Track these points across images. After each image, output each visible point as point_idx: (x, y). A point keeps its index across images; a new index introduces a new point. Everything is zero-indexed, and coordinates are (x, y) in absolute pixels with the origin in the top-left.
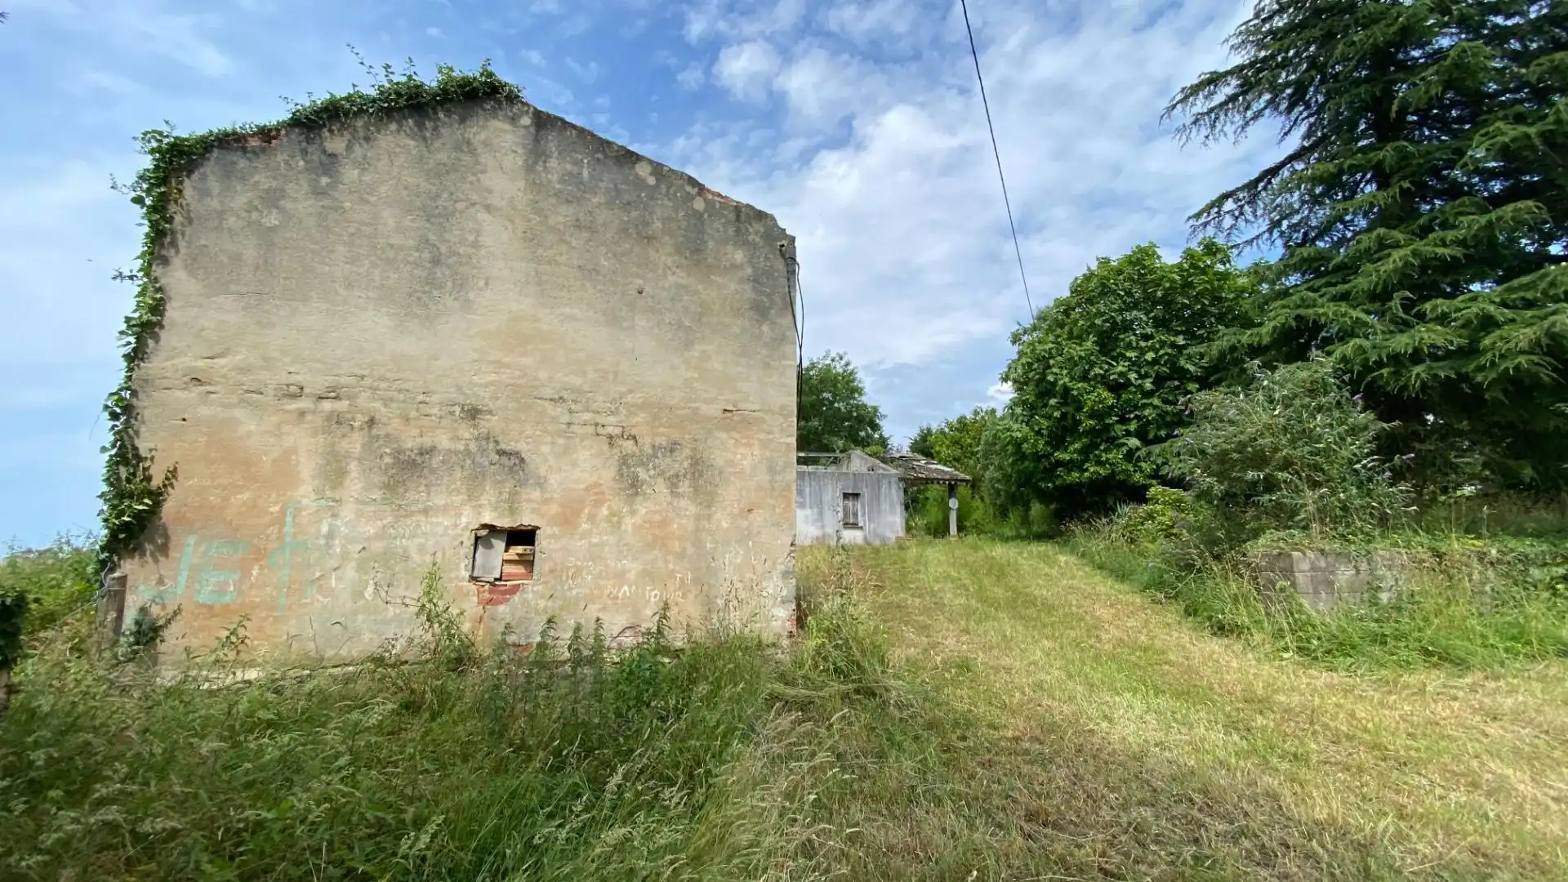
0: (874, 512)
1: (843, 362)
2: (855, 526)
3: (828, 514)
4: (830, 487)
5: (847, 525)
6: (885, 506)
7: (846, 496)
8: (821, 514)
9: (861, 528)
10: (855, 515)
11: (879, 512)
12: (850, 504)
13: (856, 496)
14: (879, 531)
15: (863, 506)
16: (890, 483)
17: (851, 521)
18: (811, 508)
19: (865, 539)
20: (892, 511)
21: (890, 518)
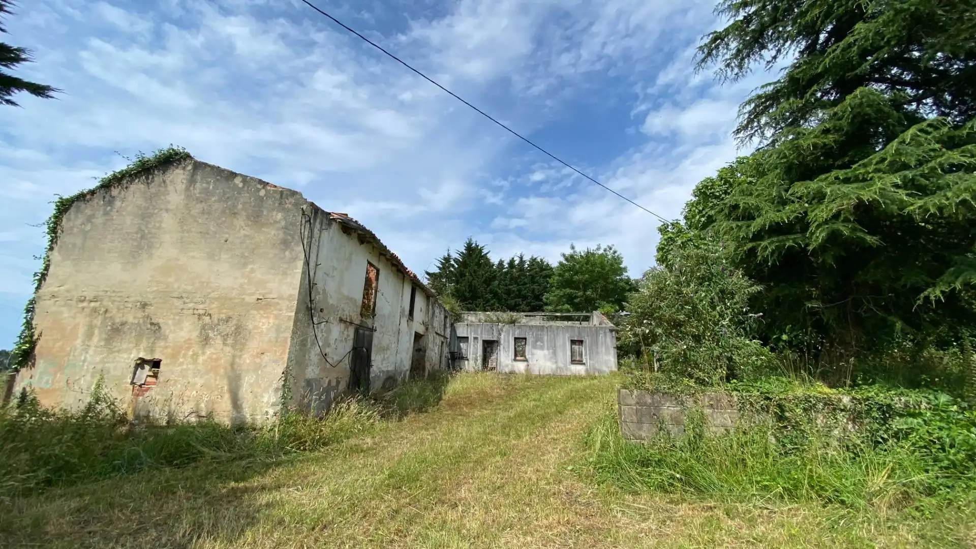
0: (593, 353)
1: (612, 251)
2: (580, 363)
3: (560, 354)
4: (561, 335)
5: (573, 362)
6: (602, 349)
7: (573, 342)
8: (555, 353)
9: (584, 364)
10: (581, 355)
11: (597, 353)
12: (576, 347)
13: (581, 342)
14: (597, 367)
15: (586, 350)
16: (605, 333)
17: (578, 358)
18: (548, 349)
19: (587, 370)
20: (607, 353)
21: (605, 357)
